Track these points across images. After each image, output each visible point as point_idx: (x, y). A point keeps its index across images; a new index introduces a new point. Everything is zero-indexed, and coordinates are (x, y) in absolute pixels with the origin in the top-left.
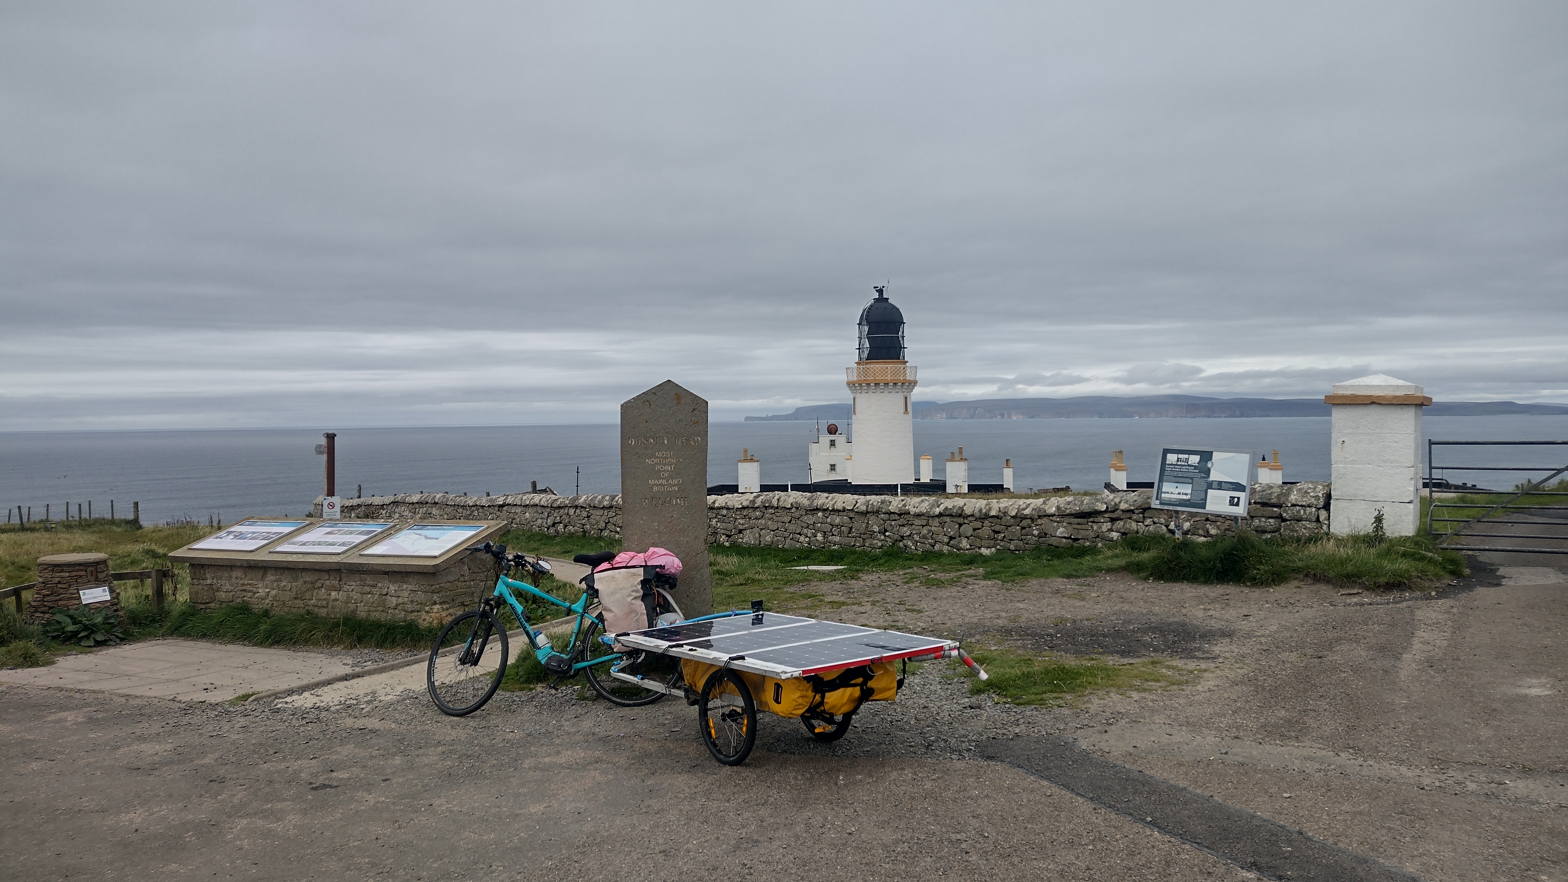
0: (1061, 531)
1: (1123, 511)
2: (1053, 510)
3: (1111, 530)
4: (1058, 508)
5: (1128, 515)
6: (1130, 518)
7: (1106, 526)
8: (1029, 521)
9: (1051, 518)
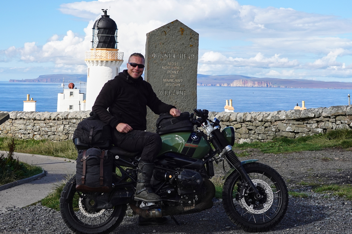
0: (288, 129)
1: (324, 117)
2: (283, 117)
3: (317, 127)
4: (287, 116)
5: (327, 119)
6: (328, 121)
7: (314, 125)
8: (269, 123)
9: (282, 121)
